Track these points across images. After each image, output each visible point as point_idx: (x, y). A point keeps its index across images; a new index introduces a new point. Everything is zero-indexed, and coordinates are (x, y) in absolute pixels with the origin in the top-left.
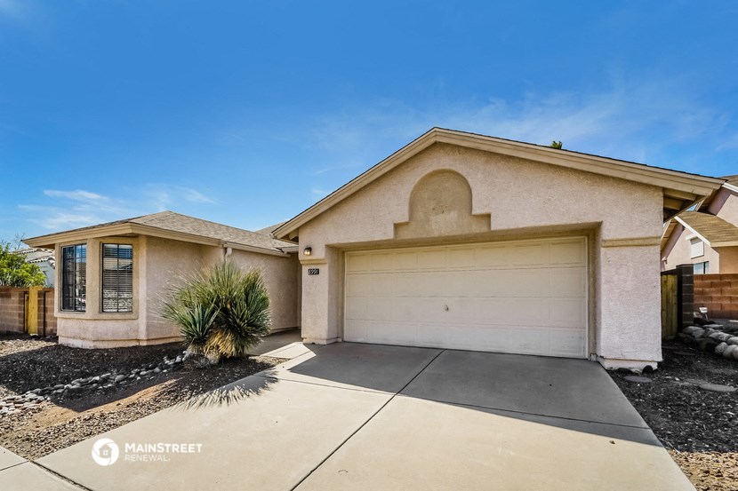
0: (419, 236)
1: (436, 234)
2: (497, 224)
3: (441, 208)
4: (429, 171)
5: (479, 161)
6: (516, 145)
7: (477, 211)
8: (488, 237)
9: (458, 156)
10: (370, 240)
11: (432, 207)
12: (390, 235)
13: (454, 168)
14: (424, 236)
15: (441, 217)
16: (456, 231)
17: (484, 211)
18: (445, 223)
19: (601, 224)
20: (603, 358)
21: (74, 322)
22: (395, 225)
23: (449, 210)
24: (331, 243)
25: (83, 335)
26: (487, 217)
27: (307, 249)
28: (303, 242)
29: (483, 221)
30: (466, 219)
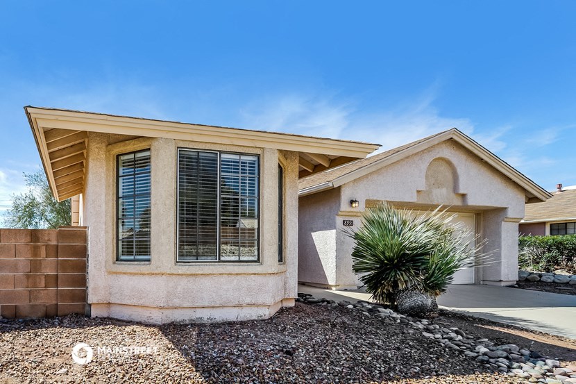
0: (426, 203)
1: (436, 202)
2: (470, 201)
3: (439, 185)
4: (438, 156)
7: (462, 191)
11: (432, 182)
12: (414, 199)
15: (438, 191)
16: (446, 202)
17: (465, 192)
18: (440, 195)
19: (506, 208)
20: (501, 281)
21: (223, 279)
22: (418, 192)
23: (443, 187)
24: (371, 198)
25: (248, 300)
26: (464, 196)
27: (352, 202)
28: (345, 196)
29: (460, 198)
30: (452, 195)
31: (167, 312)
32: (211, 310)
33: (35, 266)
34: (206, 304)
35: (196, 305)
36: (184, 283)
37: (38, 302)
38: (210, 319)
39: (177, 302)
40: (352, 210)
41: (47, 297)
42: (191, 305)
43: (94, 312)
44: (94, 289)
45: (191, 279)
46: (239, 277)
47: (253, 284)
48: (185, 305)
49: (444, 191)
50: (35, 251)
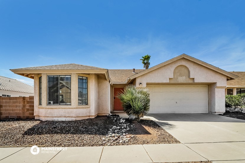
0: (175, 82)
1: (180, 82)
2: (196, 81)
3: (181, 75)
4: (179, 65)
5: (192, 64)
6: (203, 62)
7: (191, 77)
8: (193, 84)
9: (187, 62)
10: (162, 82)
11: (178, 75)
12: (168, 81)
13: (186, 65)
14: (177, 82)
15: (181, 78)
16: (185, 82)
17: (193, 77)
18: (182, 79)
19: (216, 83)
20: (215, 112)
21: (60, 110)
22: (170, 79)
23: (183, 76)
24: (149, 82)
25: (68, 115)
26: (193, 79)
27: (141, 84)
28: (138, 81)
29: (192, 80)
30: (188, 79)
31: (46, 118)
32: (58, 118)
33: (24, 106)
34: (56, 116)
35: (53, 116)
36: (49, 111)
37: (25, 115)
38: (57, 120)
39: (48, 115)
40: (140, 86)
41: (27, 114)
42: (51, 116)
43: (36, 118)
44: (35, 112)
45: (51, 109)
46: (65, 109)
47: (69, 111)
48: (50, 116)
49: (184, 77)
50: (24, 102)
